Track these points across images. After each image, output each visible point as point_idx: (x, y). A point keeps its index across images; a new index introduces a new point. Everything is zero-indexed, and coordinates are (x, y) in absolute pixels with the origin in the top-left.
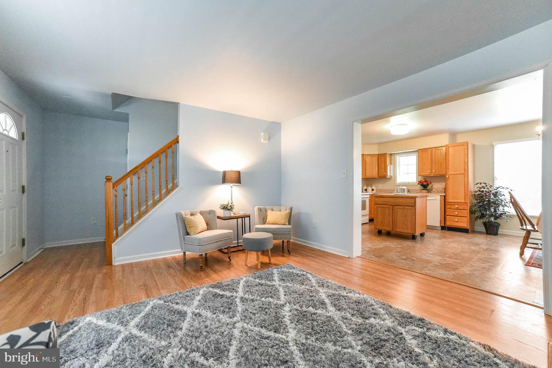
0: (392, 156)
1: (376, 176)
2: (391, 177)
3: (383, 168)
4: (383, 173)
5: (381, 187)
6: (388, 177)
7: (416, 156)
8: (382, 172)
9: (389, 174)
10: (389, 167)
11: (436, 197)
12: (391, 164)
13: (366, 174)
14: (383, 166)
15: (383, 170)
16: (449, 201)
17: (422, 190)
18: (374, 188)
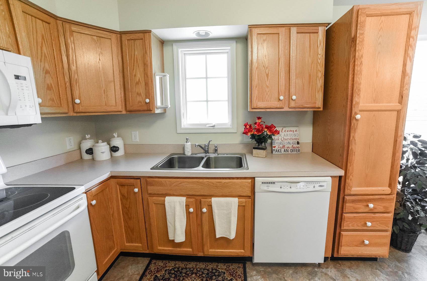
0: (167, 49)
1: (120, 108)
2: (165, 109)
3: (137, 83)
4: (139, 99)
5: (138, 140)
6: (157, 111)
7: (225, 56)
8: (139, 94)
9: (159, 103)
10: (157, 79)
11: (321, 184)
12: (163, 71)
13: (77, 101)
14: (138, 76)
15: (141, 89)
16: (352, 193)
17: (254, 148)
18: (117, 142)
